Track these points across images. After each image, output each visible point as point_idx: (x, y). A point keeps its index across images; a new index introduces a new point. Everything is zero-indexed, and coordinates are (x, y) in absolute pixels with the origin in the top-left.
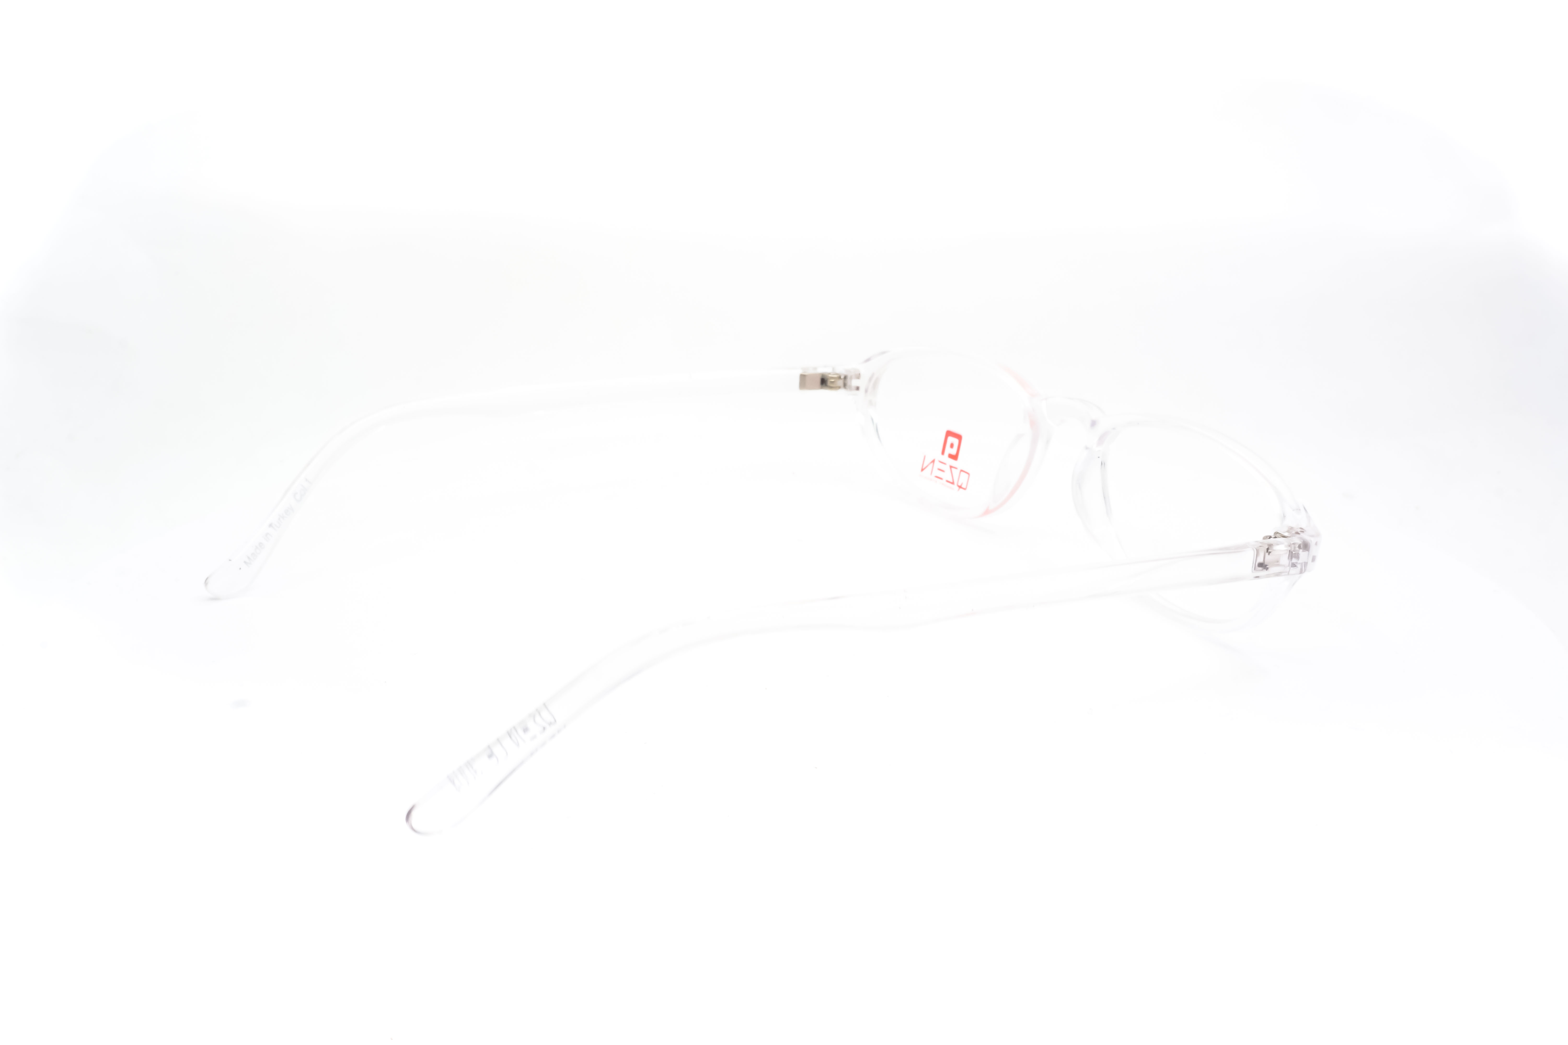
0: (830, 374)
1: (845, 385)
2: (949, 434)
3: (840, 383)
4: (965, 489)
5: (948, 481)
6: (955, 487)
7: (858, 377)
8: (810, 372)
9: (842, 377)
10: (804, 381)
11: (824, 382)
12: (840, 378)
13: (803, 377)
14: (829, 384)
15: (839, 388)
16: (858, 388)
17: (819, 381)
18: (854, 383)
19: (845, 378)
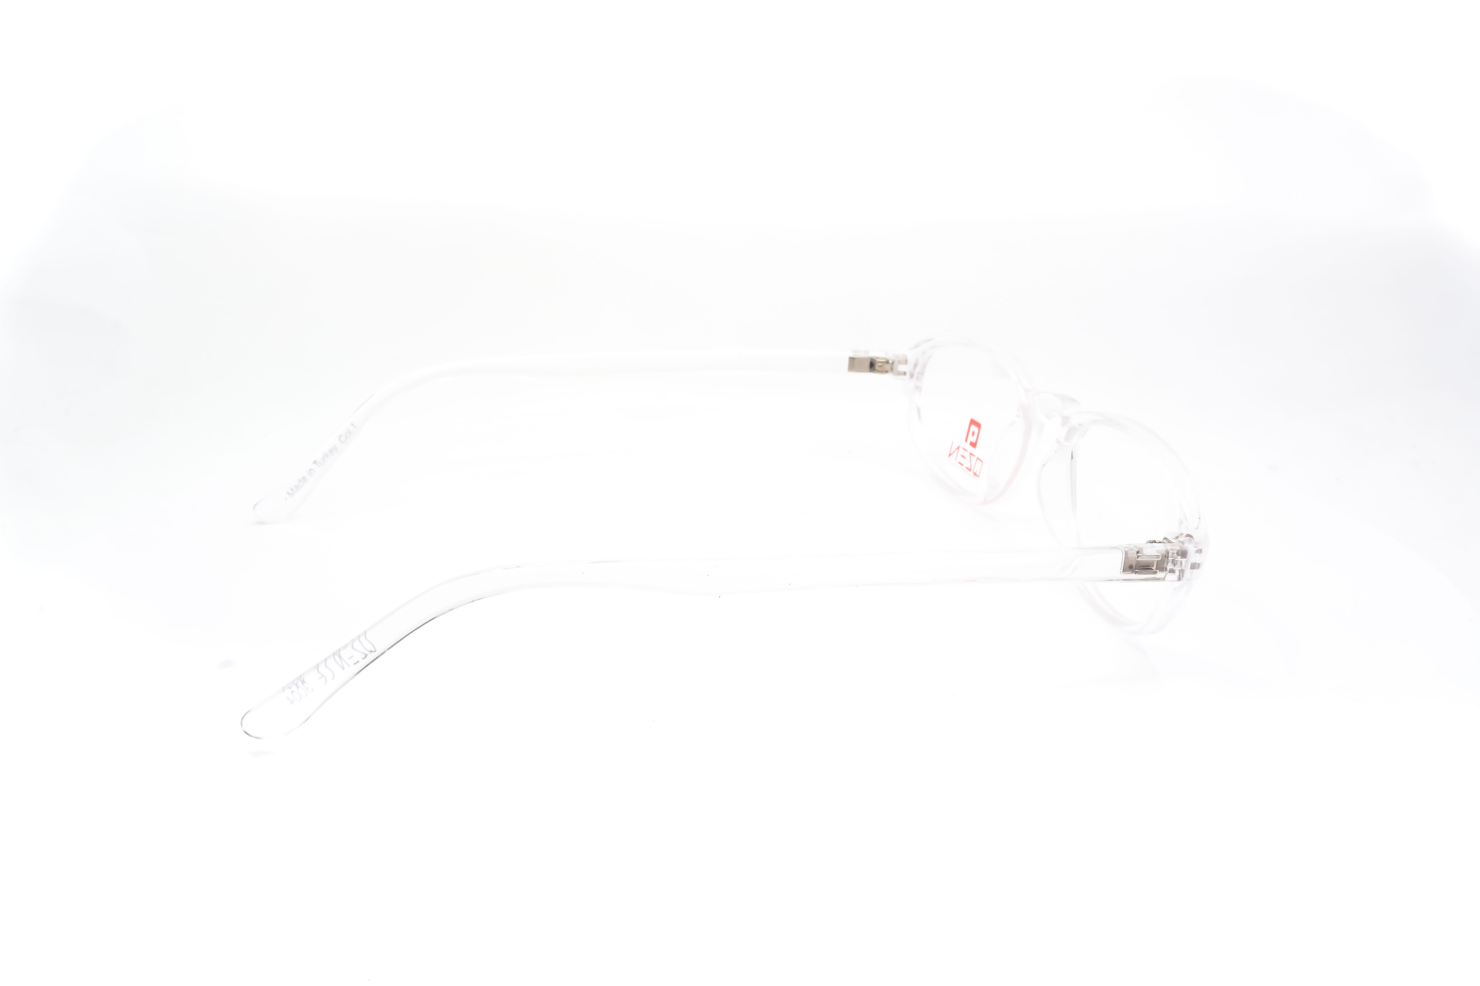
0: (878, 358)
1: (892, 369)
2: (973, 422)
3: (888, 367)
4: (978, 476)
5: (967, 468)
6: (971, 474)
7: (906, 362)
8: (861, 355)
9: (890, 362)
10: (854, 364)
11: (872, 365)
12: (888, 362)
13: (852, 360)
14: (877, 367)
15: (887, 372)
16: (905, 373)
17: (868, 364)
18: (901, 368)
19: (893, 363)
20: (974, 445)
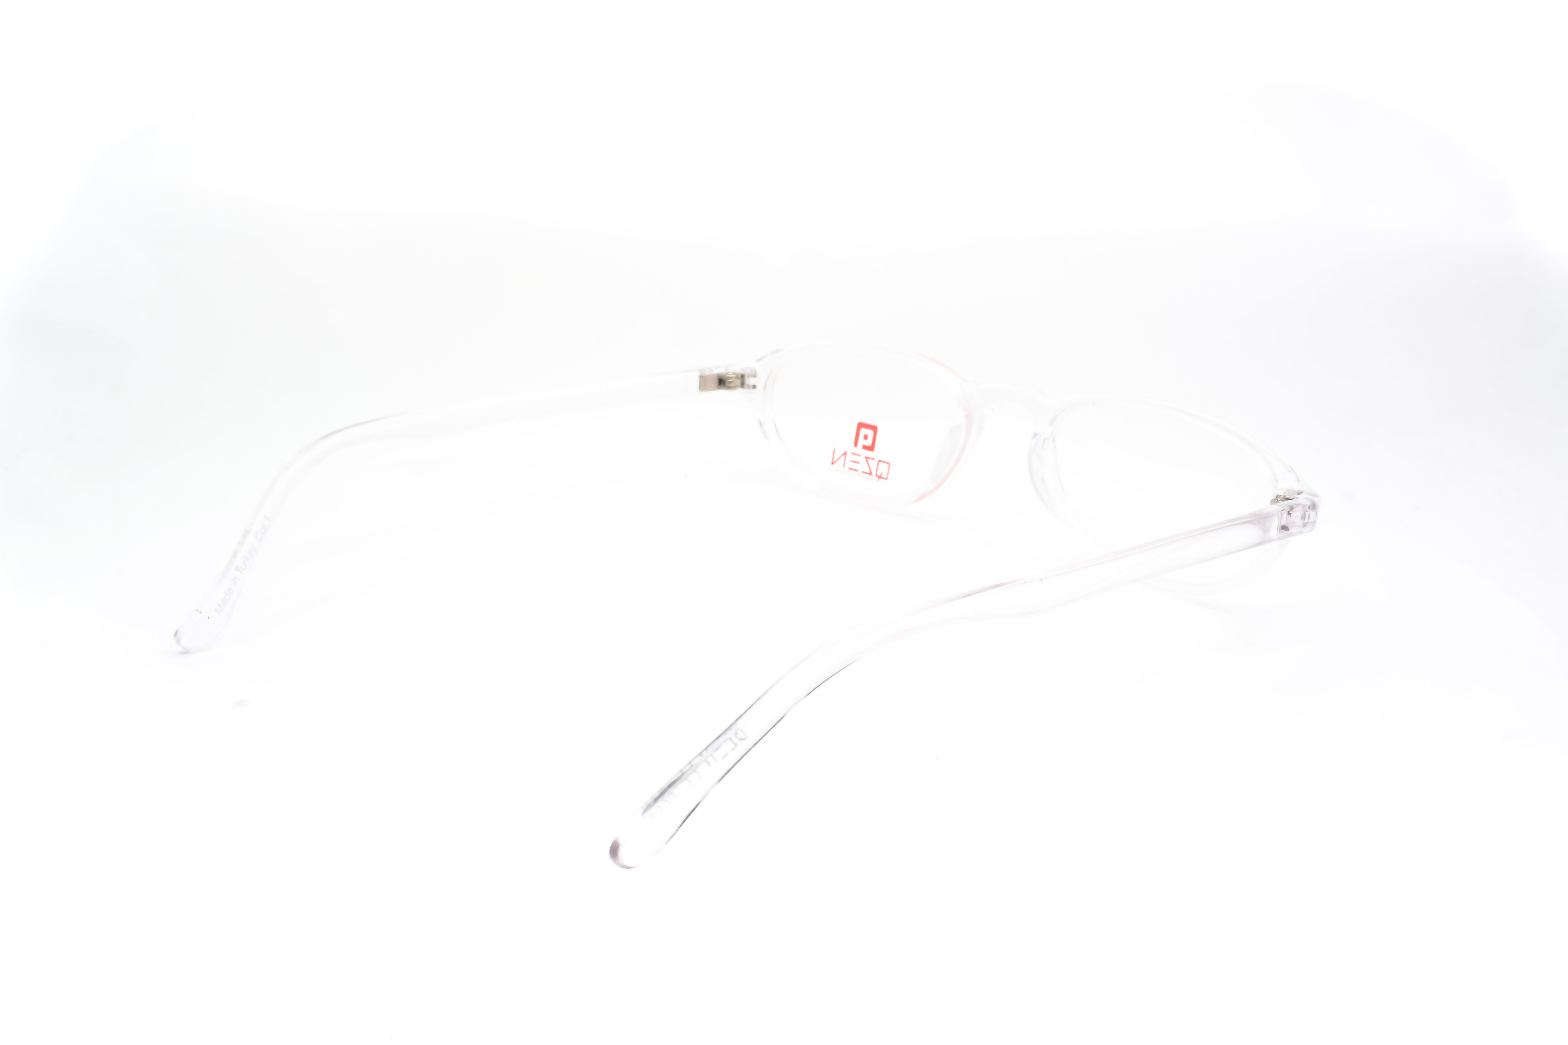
0: (727, 374)
1: (743, 385)
2: (861, 425)
3: (739, 382)
4: (886, 479)
5: (864, 472)
6: (874, 477)
7: (755, 376)
8: (708, 373)
9: (740, 376)
10: (704, 383)
11: (722, 382)
12: (737, 377)
13: (702, 379)
14: (727, 384)
15: (735, 387)
16: (754, 387)
17: (716, 382)
18: (750, 381)
19: (743, 376)
20: (871, 448)
